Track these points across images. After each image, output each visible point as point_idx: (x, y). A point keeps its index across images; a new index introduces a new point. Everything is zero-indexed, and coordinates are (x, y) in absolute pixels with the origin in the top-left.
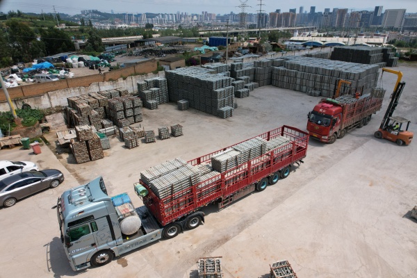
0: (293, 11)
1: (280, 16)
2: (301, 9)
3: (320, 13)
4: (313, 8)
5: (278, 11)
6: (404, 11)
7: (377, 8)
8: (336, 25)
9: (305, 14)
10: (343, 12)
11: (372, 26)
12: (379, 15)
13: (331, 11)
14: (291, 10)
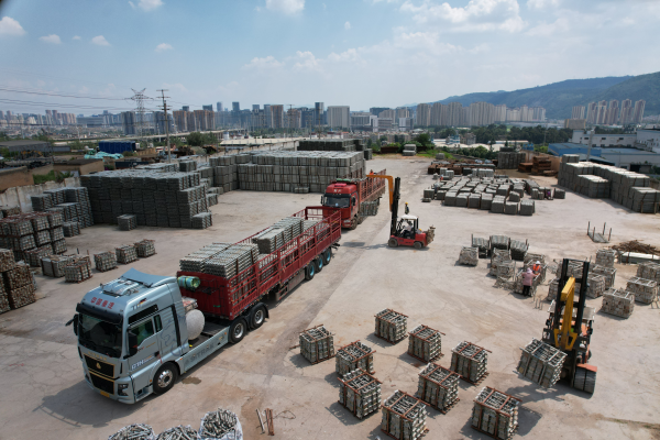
0: (210, 108)
1: (191, 115)
2: (219, 105)
3: (247, 111)
4: (236, 105)
5: (185, 108)
6: (348, 109)
7: (317, 104)
8: (273, 126)
9: (226, 112)
10: (278, 109)
12: (321, 112)
13: (262, 108)
14: (205, 107)
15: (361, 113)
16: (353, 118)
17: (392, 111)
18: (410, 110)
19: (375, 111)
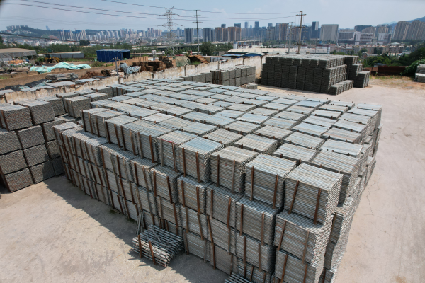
1: (226, 31)
2: (246, 24)
3: (264, 28)
4: (257, 23)
5: (223, 26)
6: (337, 26)
7: (314, 23)
8: (280, 39)
9: (250, 29)
10: (284, 26)
11: (311, 39)
12: (316, 29)
13: (274, 25)
14: (236, 25)
15: (347, 30)
16: (340, 34)
17: (373, 28)
18: (389, 27)
19: (359, 28)
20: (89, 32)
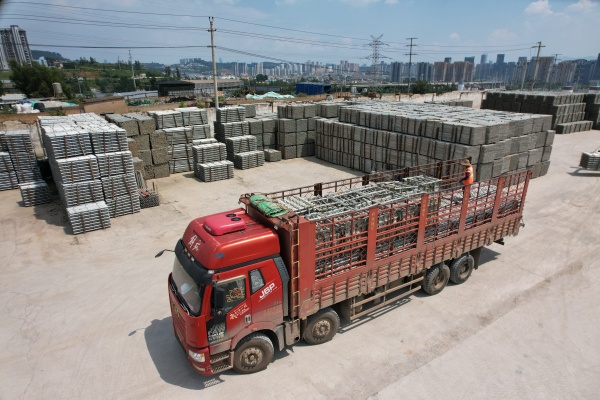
0: (471, 60)
1: (450, 68)
3: (512, 64)
4: (501, 57)
5: (447, 60)
9: (488, 65)
11: (593, 81)
13: (529, 59)
14: (466, 59)
20: (267, 65)
